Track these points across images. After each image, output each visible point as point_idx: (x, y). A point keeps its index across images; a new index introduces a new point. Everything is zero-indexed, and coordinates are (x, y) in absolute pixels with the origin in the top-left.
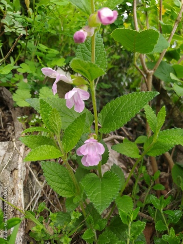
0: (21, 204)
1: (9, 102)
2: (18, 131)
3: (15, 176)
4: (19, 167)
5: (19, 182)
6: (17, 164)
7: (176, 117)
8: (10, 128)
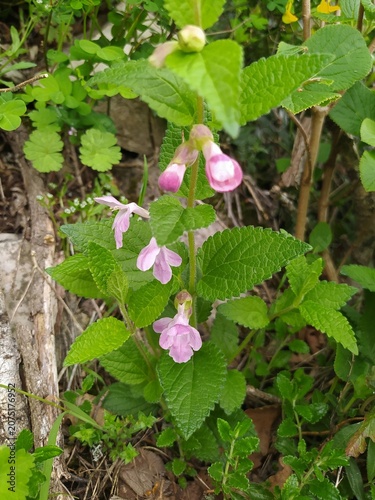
0: (54, 385)
1: (14, 140)
2: (37, 220)
3: (40, 328)
4: (46, 307)
5: (48, 340)
6: (42, 302)
7: (362, 198)
8: (19, 201)
